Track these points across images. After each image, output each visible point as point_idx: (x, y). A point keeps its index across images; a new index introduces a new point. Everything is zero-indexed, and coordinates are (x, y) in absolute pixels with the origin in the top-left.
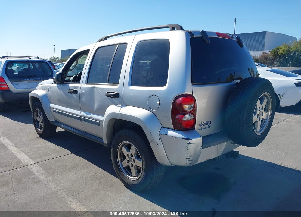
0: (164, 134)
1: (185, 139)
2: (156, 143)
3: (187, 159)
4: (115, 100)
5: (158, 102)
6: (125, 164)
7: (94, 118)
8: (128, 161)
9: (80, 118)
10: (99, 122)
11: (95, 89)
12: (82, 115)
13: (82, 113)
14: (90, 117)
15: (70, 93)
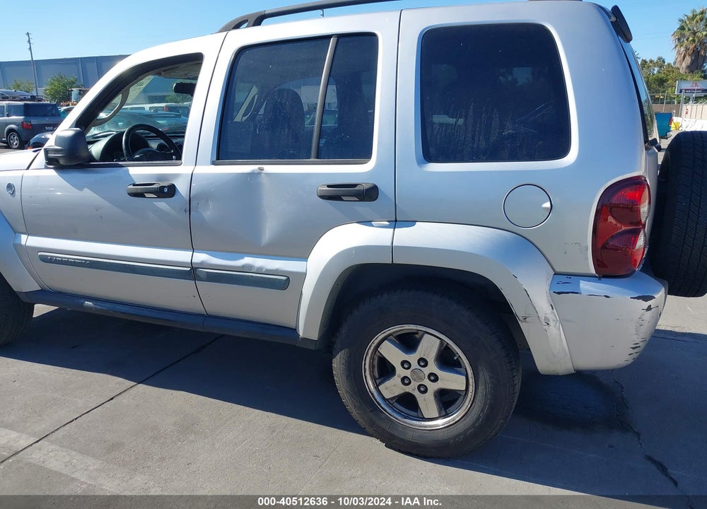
0: (568, 293)
1: (638, 298)
2: (543, 321)
3: (633, 348)
4: (363, 208)
5: (547, 205)
6: (392, 388)
7: (261, 268)
8: (406, 381)
9: (192, 273)
10: (284, 278)
11: (264, 180)
12: (202, 263)
13: (200, 257)
14: (243, 266)
15: (140, 195)
